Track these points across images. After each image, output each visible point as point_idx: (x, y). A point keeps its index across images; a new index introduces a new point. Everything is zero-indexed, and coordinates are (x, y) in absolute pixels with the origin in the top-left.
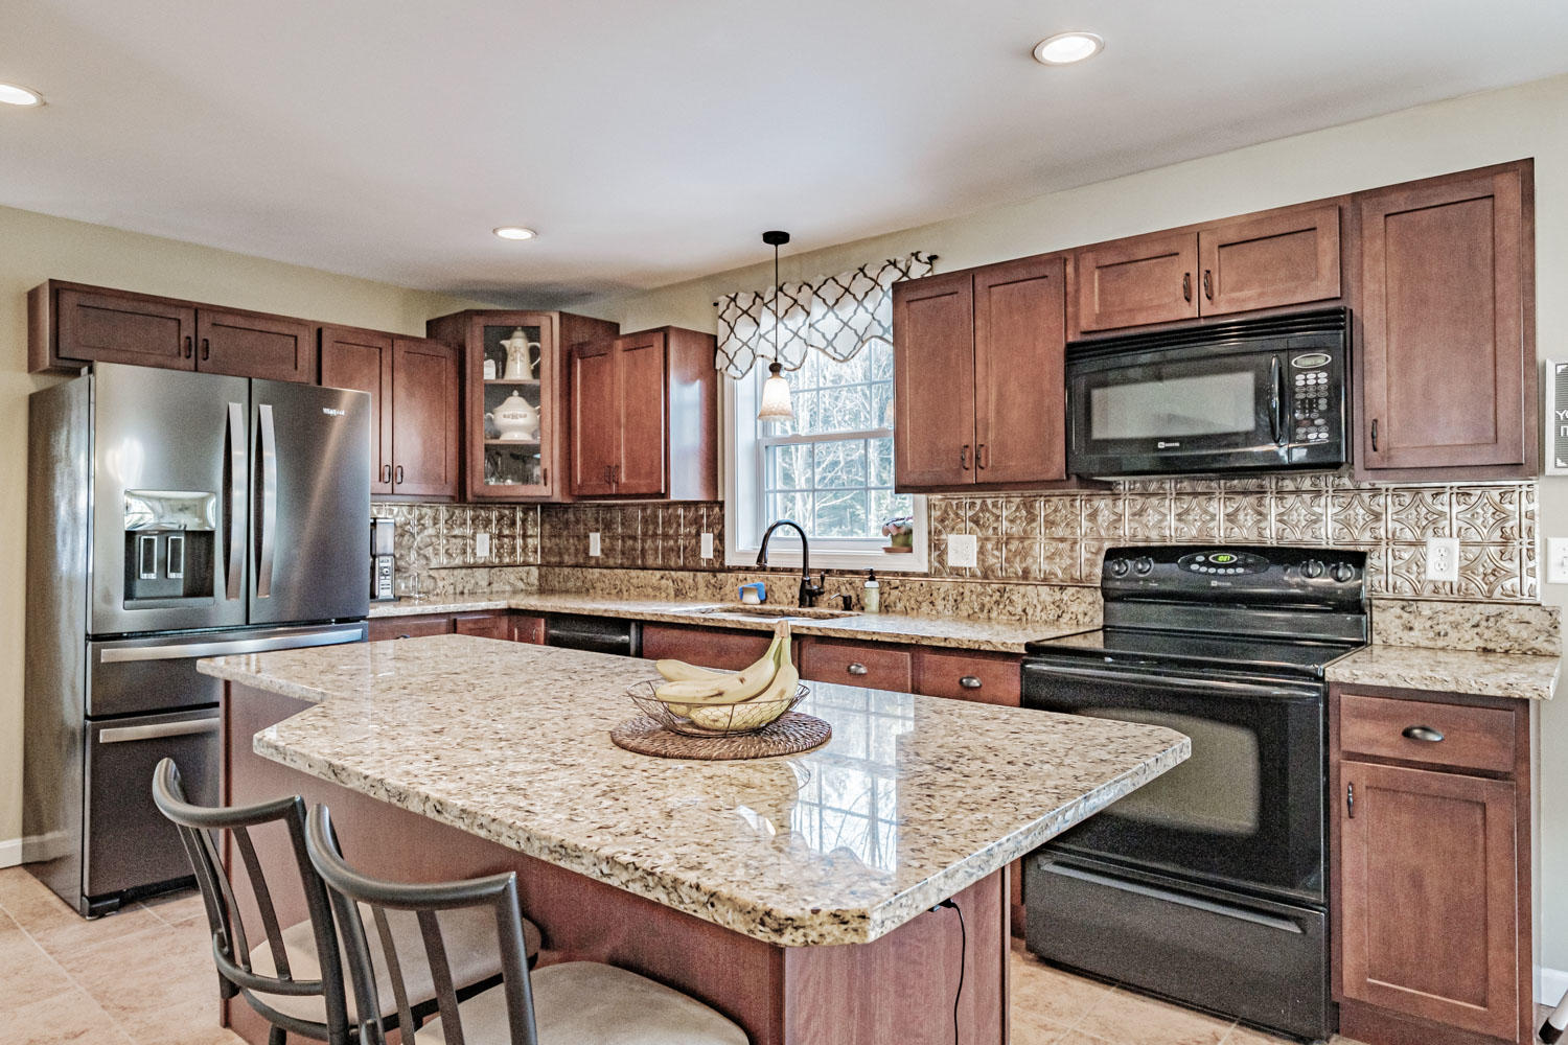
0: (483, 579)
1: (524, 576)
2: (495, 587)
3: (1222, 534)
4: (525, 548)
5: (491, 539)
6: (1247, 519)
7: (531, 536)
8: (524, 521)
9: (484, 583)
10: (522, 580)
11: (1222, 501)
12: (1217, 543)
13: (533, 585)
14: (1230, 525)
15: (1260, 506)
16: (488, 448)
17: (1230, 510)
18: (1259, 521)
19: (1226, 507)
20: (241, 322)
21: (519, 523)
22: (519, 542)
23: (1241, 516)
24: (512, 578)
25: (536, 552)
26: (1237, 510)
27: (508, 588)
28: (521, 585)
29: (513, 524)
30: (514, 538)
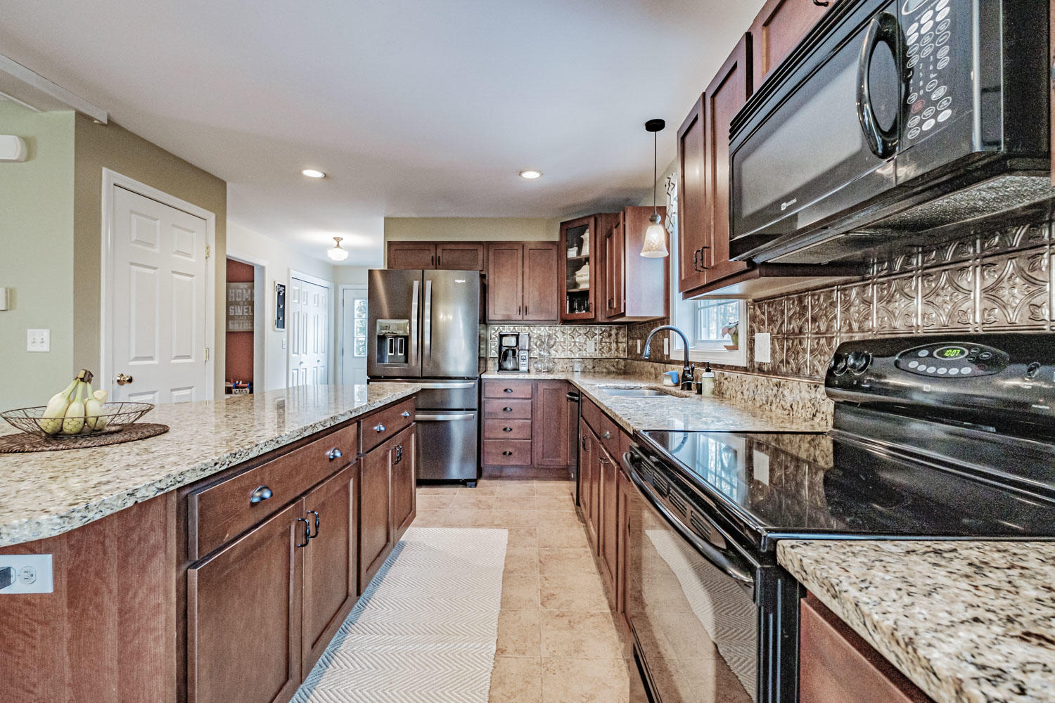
0: (589, 365)
1: (615, 364)
2: (597, 369)
3: (978, 320)
4: (617, 349)
5: (596, 343)
6: (1015, 294)
7: (621, 342)
8: (617, 334)
9: (590, 367)
10: (614, 366)
11: (978, 270)
12: (972, 331)
13: (621, 369)
14: (989, 304)
15: (1033, 270)
16: (568, 294)
17: (990, 281)
18: (1032, 295)
19: (983, 277)
20: (453, 247)
21: (614, 335)
22: (614, 345)
23: (1005, 293)
24: (607, 365)
25: (625, 351)
26: (1000, 280)
27: (605, 370)
28: (613, 369)
29: (610, 335)
30: (610, 343)
